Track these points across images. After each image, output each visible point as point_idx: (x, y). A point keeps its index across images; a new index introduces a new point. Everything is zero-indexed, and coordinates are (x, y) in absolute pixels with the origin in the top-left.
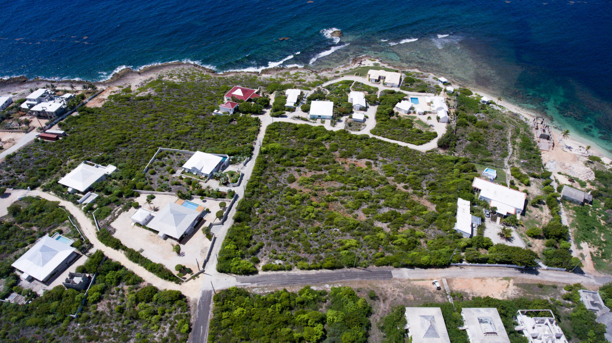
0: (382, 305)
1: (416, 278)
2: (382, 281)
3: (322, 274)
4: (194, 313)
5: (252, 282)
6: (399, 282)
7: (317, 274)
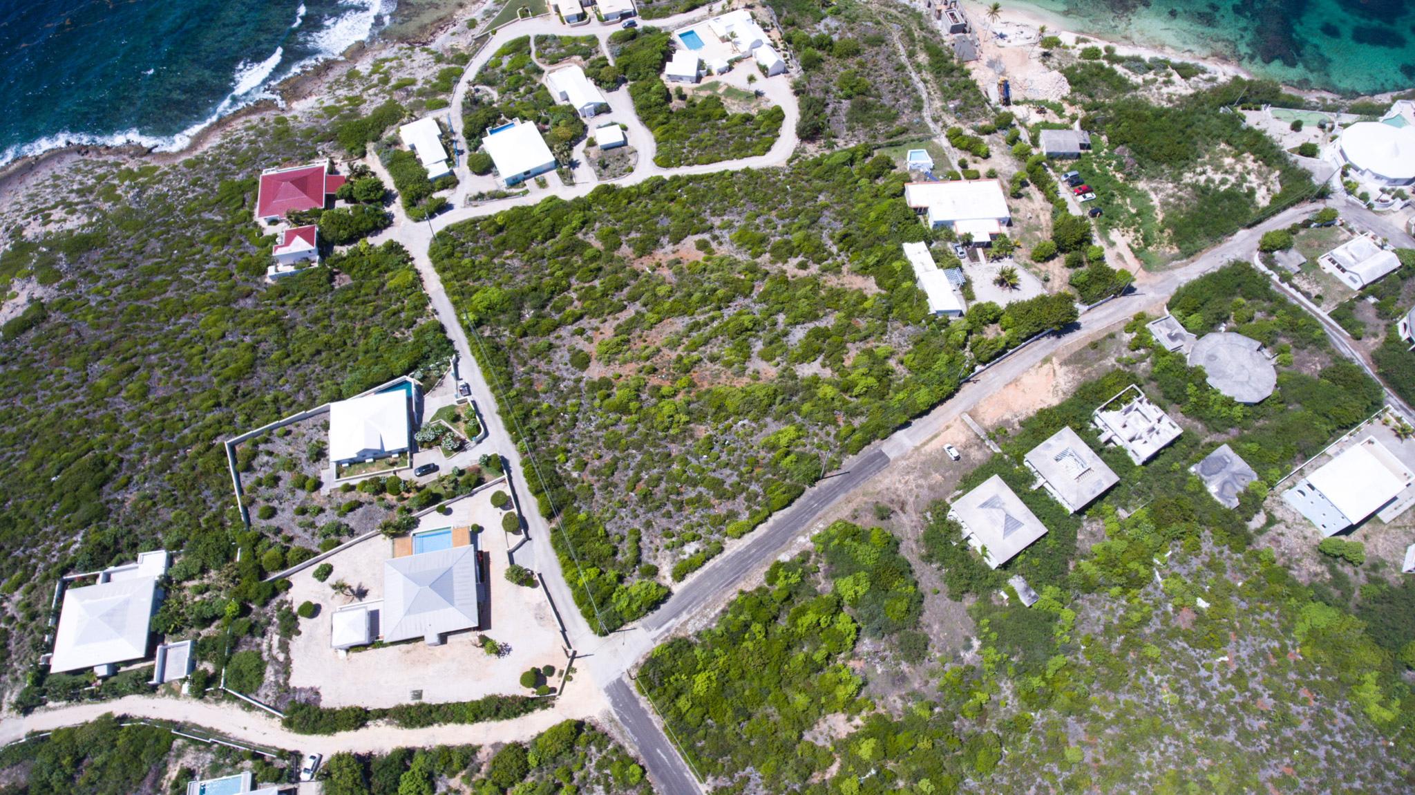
0: (904, 519)
1: (924, 440)
2: (878, 477)
3: (777, 523)
4: (624, 737)
5: (677, 615)
6: (904, 463)
7: (771, 529)
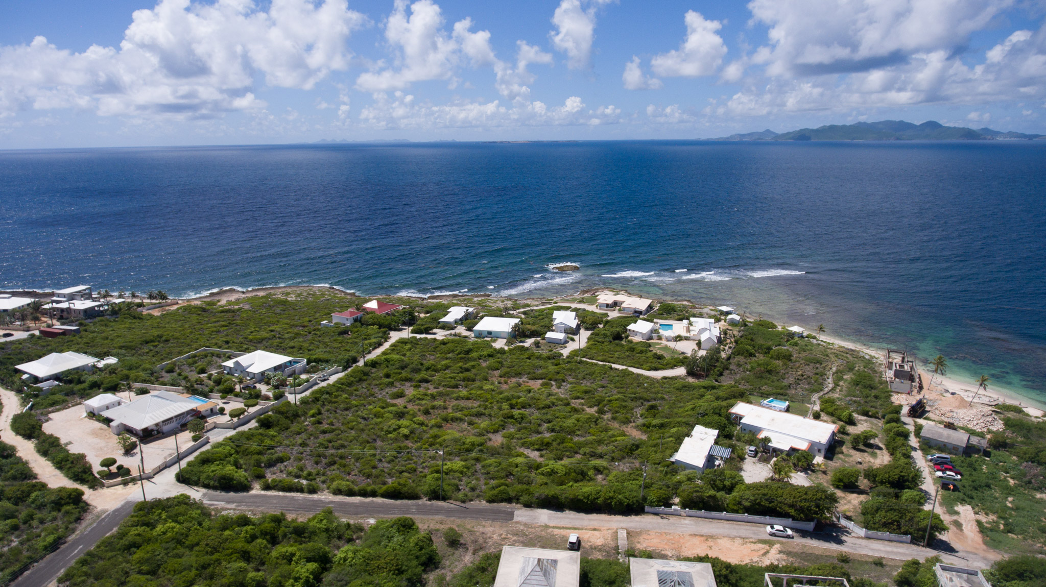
0: (467, 557)
1: (561, 524)
2: (487, 523)
3: (371, 504)
4: (85, 527)
5: (228, 502)
7: (362, 503)
